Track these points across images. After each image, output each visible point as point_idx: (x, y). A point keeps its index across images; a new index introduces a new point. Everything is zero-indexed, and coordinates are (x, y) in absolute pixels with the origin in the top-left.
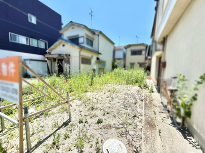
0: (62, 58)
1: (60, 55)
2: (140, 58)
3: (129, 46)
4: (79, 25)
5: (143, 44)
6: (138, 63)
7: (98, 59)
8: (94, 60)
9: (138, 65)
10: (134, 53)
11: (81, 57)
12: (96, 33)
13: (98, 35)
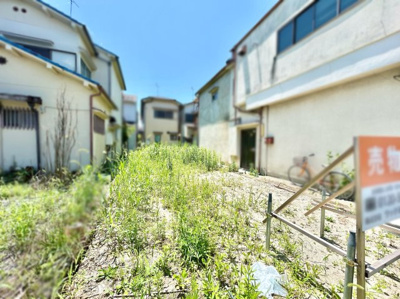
2: (171, 125)
3: (151, 100)
5: (173, 101)
6: (168, 133)
7: (112, 120)
8: (107, 124)
9: (168, 137)
10: (161, 114)
11: (95, 111)
12: (102, 55)
13: (109, 64)
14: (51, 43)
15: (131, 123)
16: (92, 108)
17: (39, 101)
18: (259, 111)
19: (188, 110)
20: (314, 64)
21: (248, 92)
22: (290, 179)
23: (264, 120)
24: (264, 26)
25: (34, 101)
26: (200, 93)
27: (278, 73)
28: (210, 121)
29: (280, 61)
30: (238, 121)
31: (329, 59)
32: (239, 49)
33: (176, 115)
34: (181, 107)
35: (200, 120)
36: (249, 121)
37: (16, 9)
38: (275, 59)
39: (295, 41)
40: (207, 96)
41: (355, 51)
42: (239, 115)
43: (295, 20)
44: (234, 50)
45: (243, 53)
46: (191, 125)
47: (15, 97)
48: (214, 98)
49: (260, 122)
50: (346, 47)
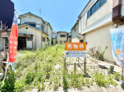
0: (26, 37)
1: (25, 35)
2: (65, 39)
3: (59, 32)
4: (36, 17)
5: (66, 32)
6: (64, 41)
7: (48, 38)
8: (46, 39)
9: (64, 42)
10: (62, 36)
11: (43, 37)
12: (46, 23)
13: (47, 25)
14: (36, 23)
15: (54, 39)
16: (42, 36)
17: (33, 35)
18: (84, 35)
19: (70, 35)
20: (94, 22)
21: (81, 29)
22: (89, 54)
23: (85, 38)
24: (85, 10)
25: (32, 35)
26: (72, 29)
27: (87, 24)
28: (74, 38)
29: (88, 20)
30: (79, 38)
31: (97, 20)
32: (79, 17)
33: (66, 36)
34: (68, 34)
35: (72, 37)
36: (82, 38)
37: (30, 17)
38: (87, 20)
39: (91, 15)
40: (73, 30)
41: (103, 18)
42: (80, 36)
43: (91, 9)
44: (78, 17)
45: (80, 18)
46: (70, 39)
47: (29, 35)
48: (75, 31)
49: (84, 38)
50: (101, 16)
